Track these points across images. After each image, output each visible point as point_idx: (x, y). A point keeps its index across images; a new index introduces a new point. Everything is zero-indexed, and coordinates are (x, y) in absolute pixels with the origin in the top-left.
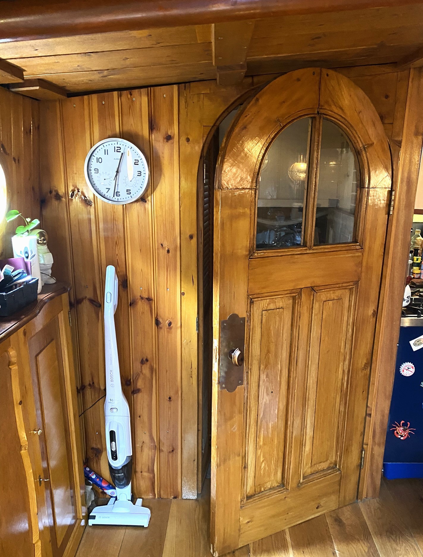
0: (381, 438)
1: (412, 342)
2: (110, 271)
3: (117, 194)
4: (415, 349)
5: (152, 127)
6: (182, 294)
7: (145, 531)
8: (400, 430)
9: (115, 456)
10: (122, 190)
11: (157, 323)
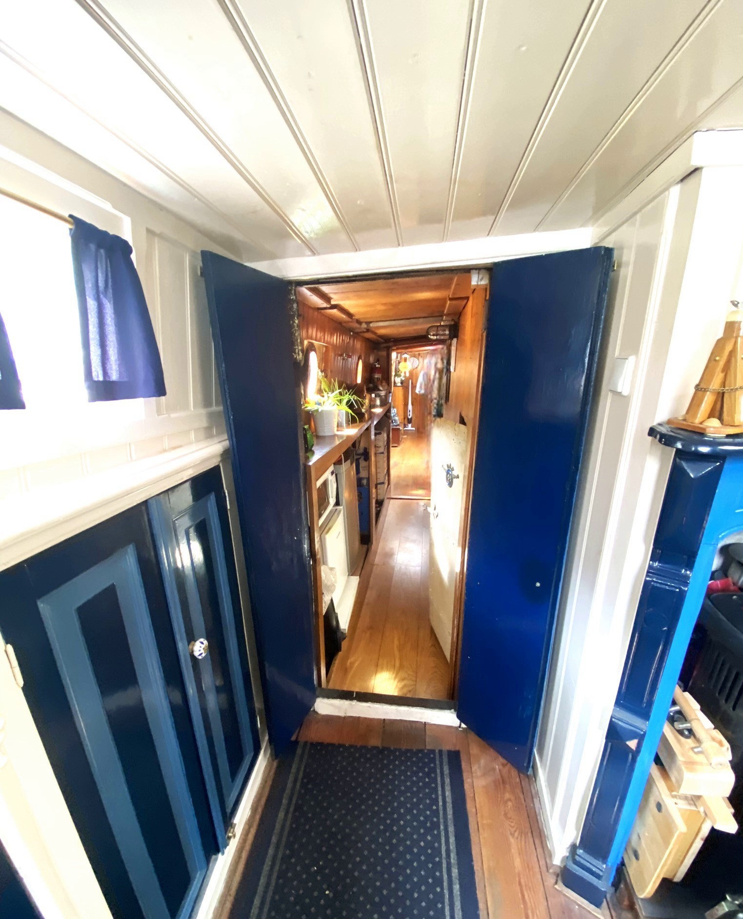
7: (413, 431)
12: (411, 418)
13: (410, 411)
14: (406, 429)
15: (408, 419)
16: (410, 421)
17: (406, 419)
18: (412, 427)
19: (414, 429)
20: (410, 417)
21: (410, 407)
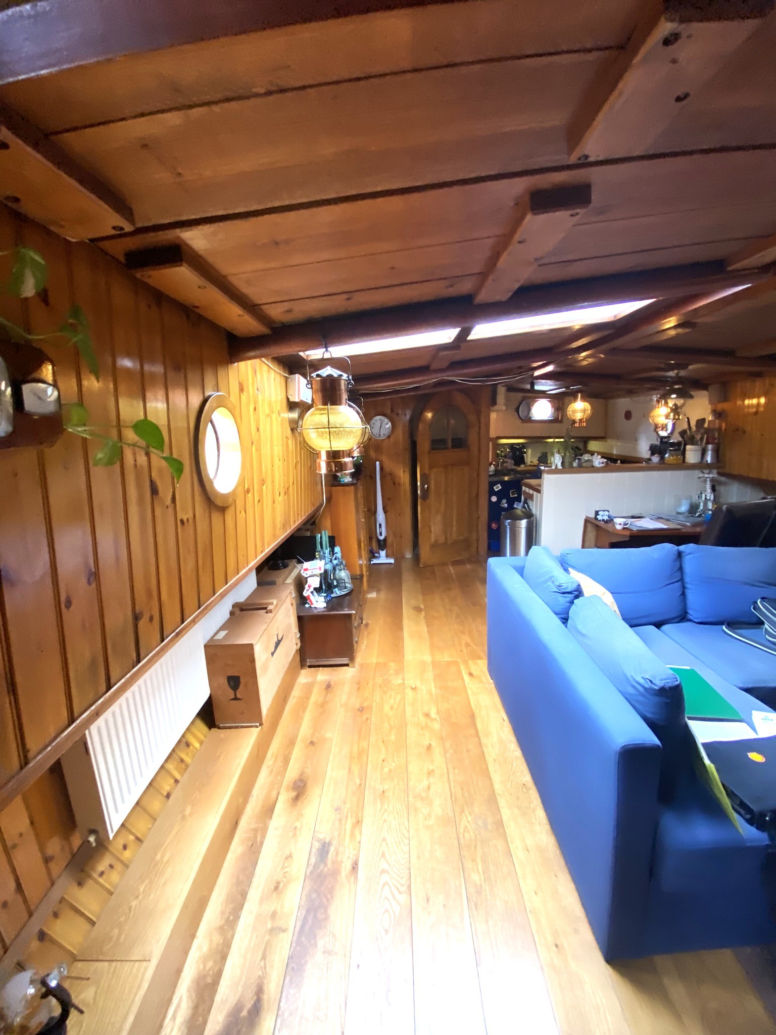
0: (485, 527)
1: (495, 487)
2: (378, 463)
3: (380, 435)
4: (496, 490)
5: (392, 411)
6: (404, 472)
7: (393, 566)
8: (494, 525)
9: (381, 534)
10: (382, 435)
11: (394, 483)
12: (385, 540)
13: (380, 525)
14: (375, 561)
15: (379, 541)
16: (382, 545)
17: (374, 541)
18: (387, 556)
19: (392, 561)
20: (382, 538)
21: (381, 517)
